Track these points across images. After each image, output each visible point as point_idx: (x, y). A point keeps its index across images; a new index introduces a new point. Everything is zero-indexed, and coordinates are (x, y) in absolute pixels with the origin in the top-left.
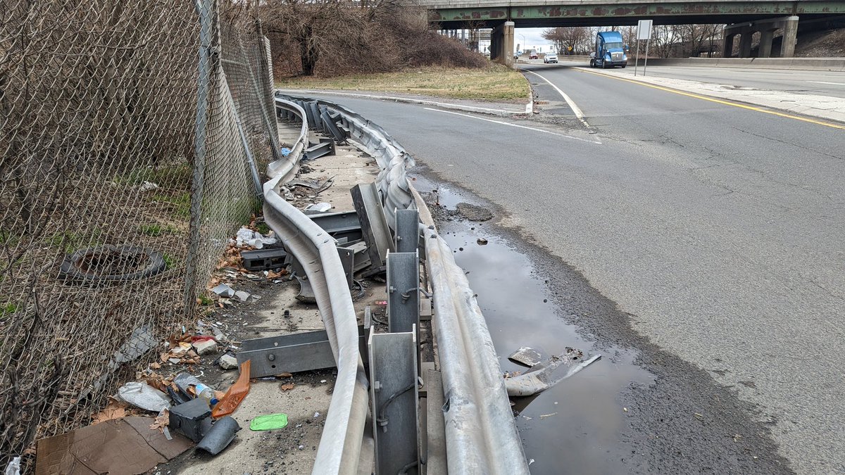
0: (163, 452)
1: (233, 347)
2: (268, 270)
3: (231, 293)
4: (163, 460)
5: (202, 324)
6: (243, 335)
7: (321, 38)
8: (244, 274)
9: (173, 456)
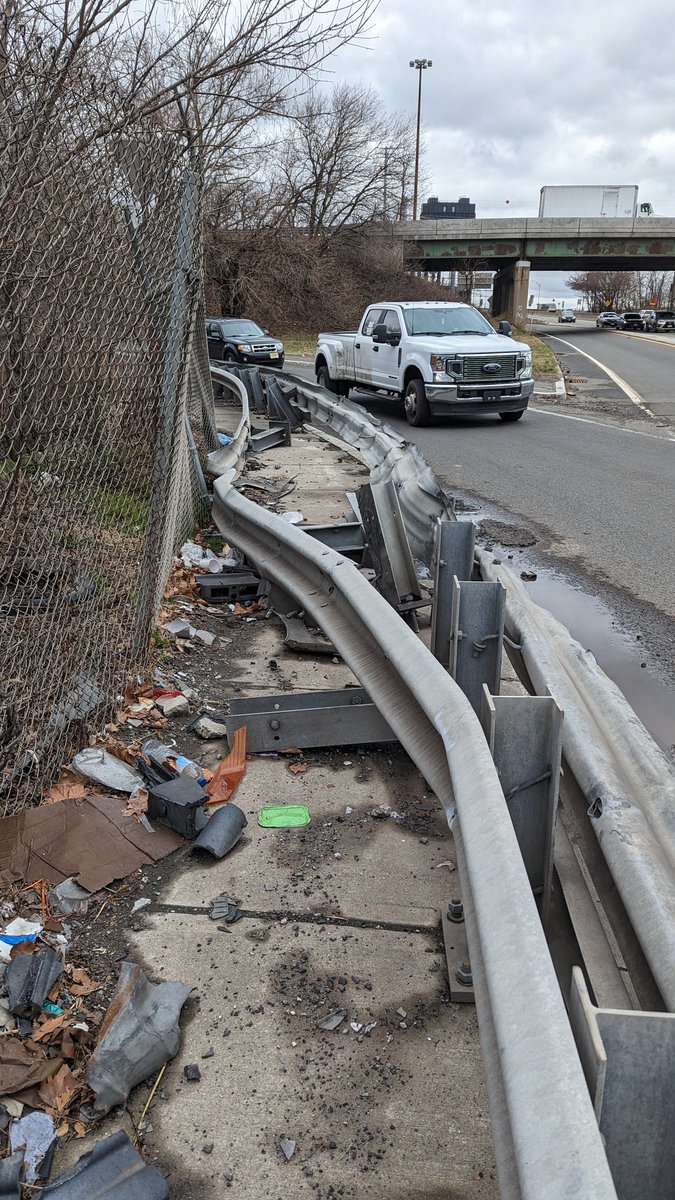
0: (146, 850)
1: (208, 708)
2: (233, 603)
3: (193, 632)
4: (149, 861)
5: (160, 673)
6: (218, 691)
7: (251, 280)
8: (203, 607)
9: (161, 856)
